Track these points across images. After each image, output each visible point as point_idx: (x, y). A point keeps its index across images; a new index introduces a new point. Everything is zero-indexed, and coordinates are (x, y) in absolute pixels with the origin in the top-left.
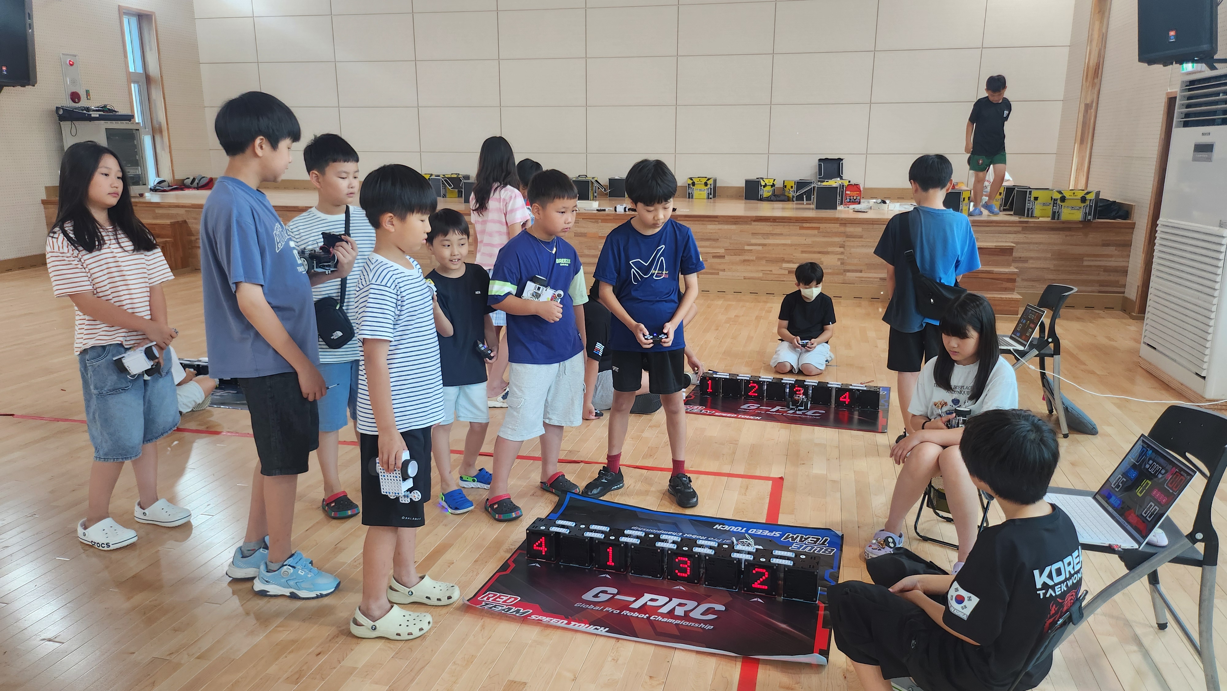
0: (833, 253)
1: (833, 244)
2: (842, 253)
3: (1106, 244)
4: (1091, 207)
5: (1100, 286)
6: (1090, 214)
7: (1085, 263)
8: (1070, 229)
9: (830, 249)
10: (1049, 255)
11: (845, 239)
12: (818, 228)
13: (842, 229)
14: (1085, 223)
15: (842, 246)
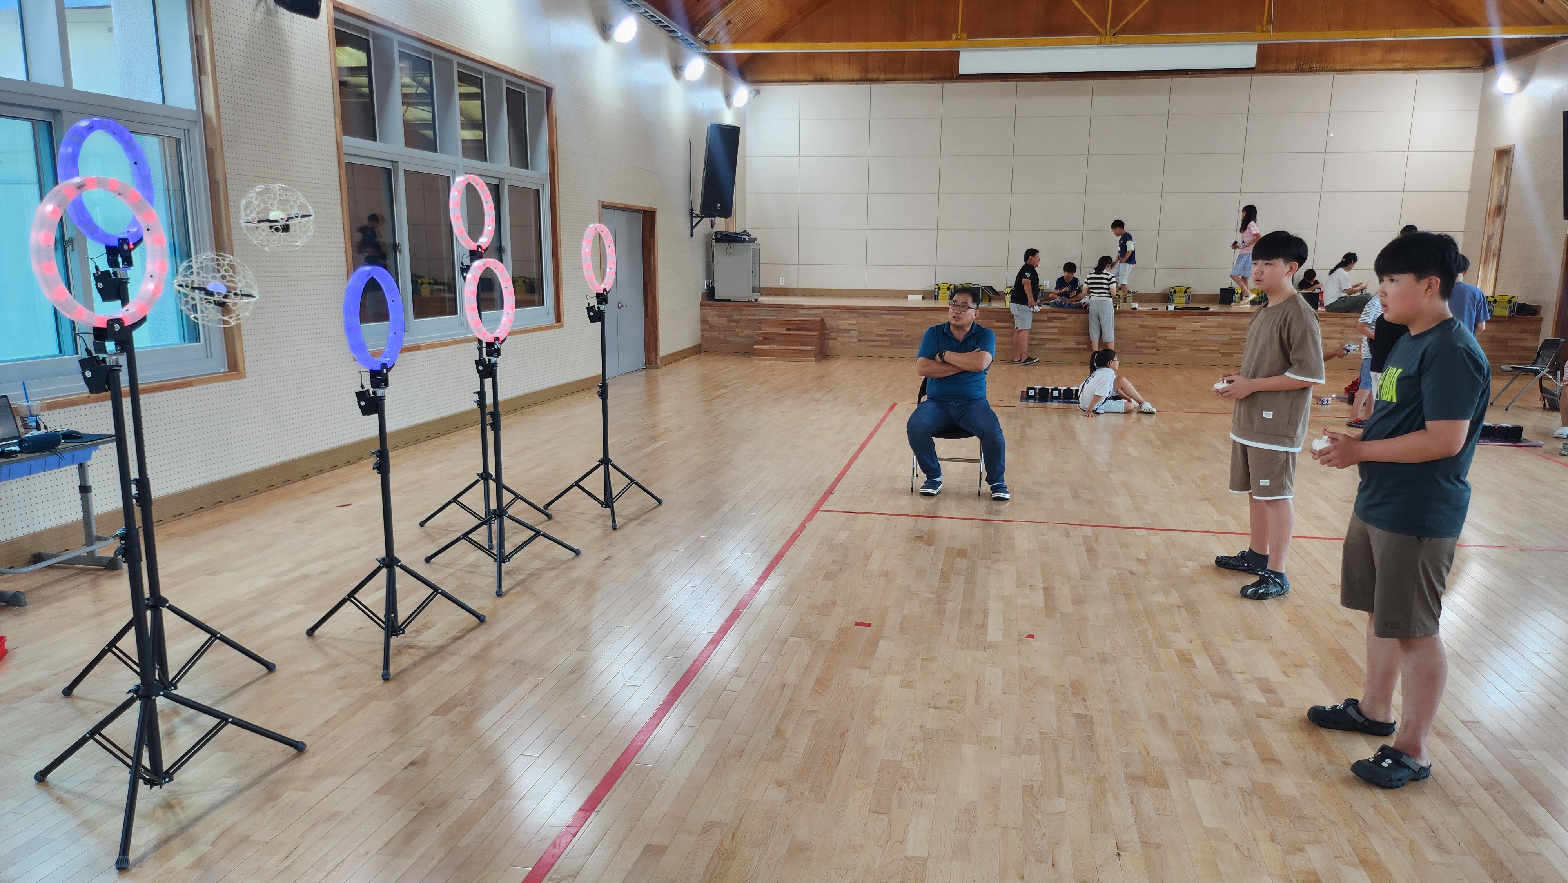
0: (1334, 338)
1: (1335, 332)
2: (1341, 338)
3: (1523, 332)
4: (1514, 307)
5: (1519, 360)
6: (1514, 311)
7: (1510, 344)
8: (1499, 322)
9: (1332, 336)
10: (1485, 339)
11: (1342, 328)
12: (1325, 321)
13: (1342, 322)
14: (1510, 317)
15: (1342, 333)
